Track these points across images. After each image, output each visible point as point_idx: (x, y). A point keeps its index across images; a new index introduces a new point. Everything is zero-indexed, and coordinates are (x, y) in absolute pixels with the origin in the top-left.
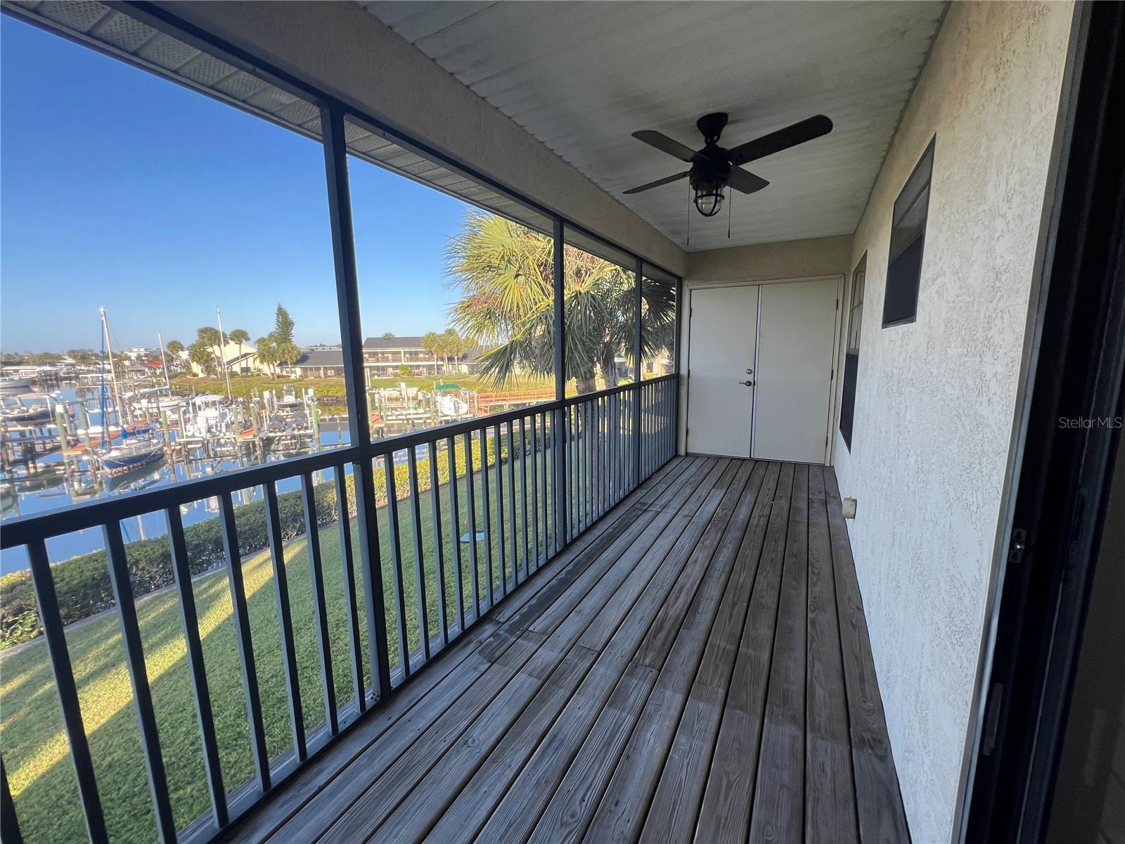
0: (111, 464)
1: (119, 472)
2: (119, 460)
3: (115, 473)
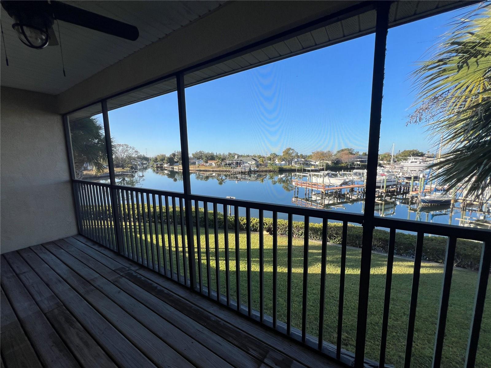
0: (424, 201)
1: (426, 205)
2: (427, 200)
3: (424, 205)
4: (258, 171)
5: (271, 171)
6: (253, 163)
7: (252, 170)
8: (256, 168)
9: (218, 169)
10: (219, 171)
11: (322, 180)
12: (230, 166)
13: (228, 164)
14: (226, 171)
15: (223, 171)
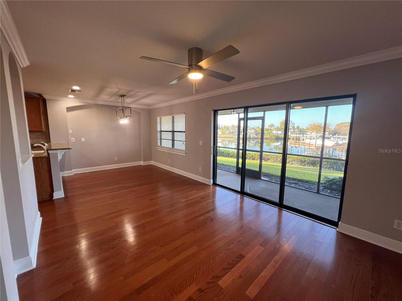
4: (256, 139)
5: (268, 139)
6: (253, 132)
7: (251, 137)
8: (255, 136)
9: (223, 136)
10: (224, 137)
11: (315, 141)
12: (233, 134)
13: (232, 132)
14: (229, 138)
15: (227, 138)
